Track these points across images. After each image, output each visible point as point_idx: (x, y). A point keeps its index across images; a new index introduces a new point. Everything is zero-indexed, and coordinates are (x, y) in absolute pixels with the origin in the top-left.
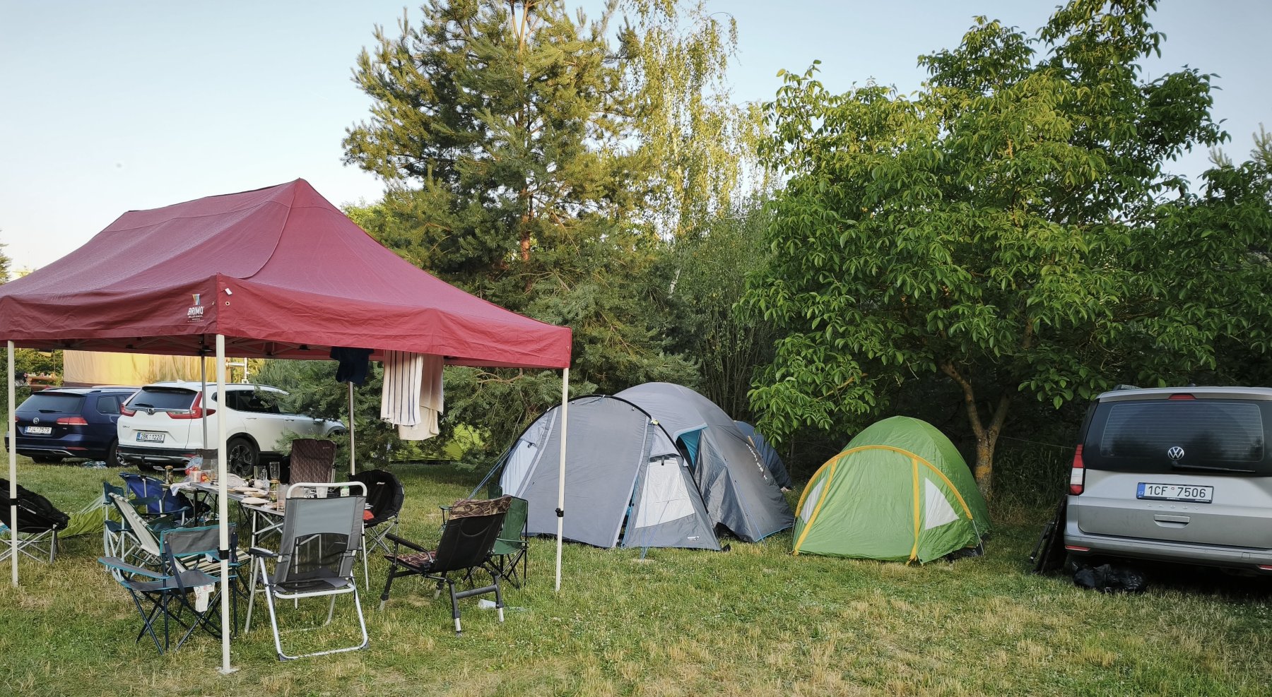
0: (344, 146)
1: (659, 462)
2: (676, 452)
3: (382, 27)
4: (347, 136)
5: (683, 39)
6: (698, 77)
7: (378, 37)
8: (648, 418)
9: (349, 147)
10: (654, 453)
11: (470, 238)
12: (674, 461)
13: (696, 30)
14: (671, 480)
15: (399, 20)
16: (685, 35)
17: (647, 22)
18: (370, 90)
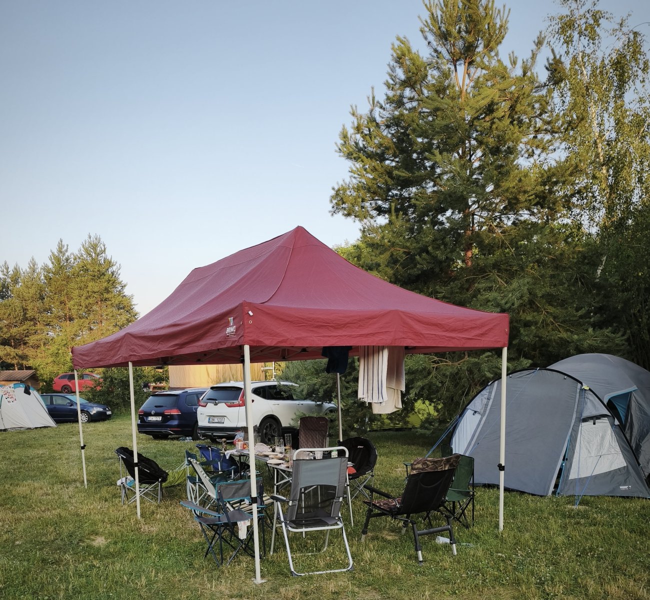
0: (331, 201)
1: (591, 422)
2: (606, 412)
3: (356, 107)
4: (333, 193)
5: (606, 56)
6: (622, 85)
7: (353, 114)
8: (579, 385)
9: (334, 202)
10: (586, 414)
11: (424, 255)
12: (605, 421)
13: (619, 45)
14: (603, 438)
15: (368, 98)
16: (608, 52)
17: (571, 50)
18: (349, 156)
